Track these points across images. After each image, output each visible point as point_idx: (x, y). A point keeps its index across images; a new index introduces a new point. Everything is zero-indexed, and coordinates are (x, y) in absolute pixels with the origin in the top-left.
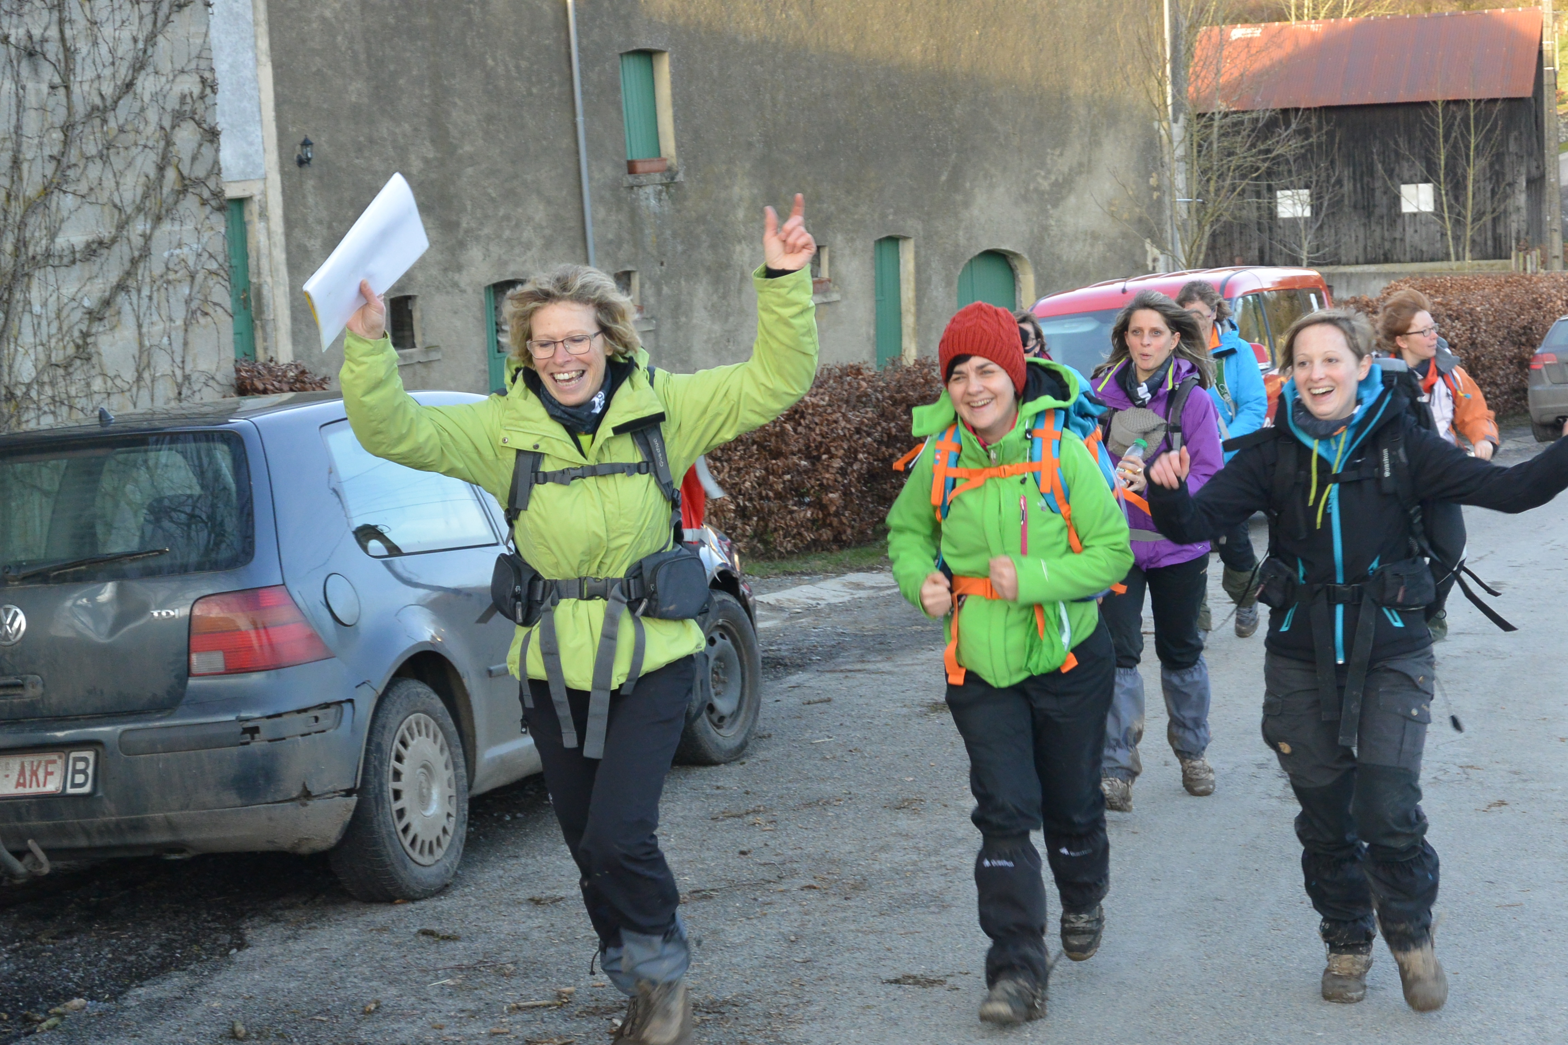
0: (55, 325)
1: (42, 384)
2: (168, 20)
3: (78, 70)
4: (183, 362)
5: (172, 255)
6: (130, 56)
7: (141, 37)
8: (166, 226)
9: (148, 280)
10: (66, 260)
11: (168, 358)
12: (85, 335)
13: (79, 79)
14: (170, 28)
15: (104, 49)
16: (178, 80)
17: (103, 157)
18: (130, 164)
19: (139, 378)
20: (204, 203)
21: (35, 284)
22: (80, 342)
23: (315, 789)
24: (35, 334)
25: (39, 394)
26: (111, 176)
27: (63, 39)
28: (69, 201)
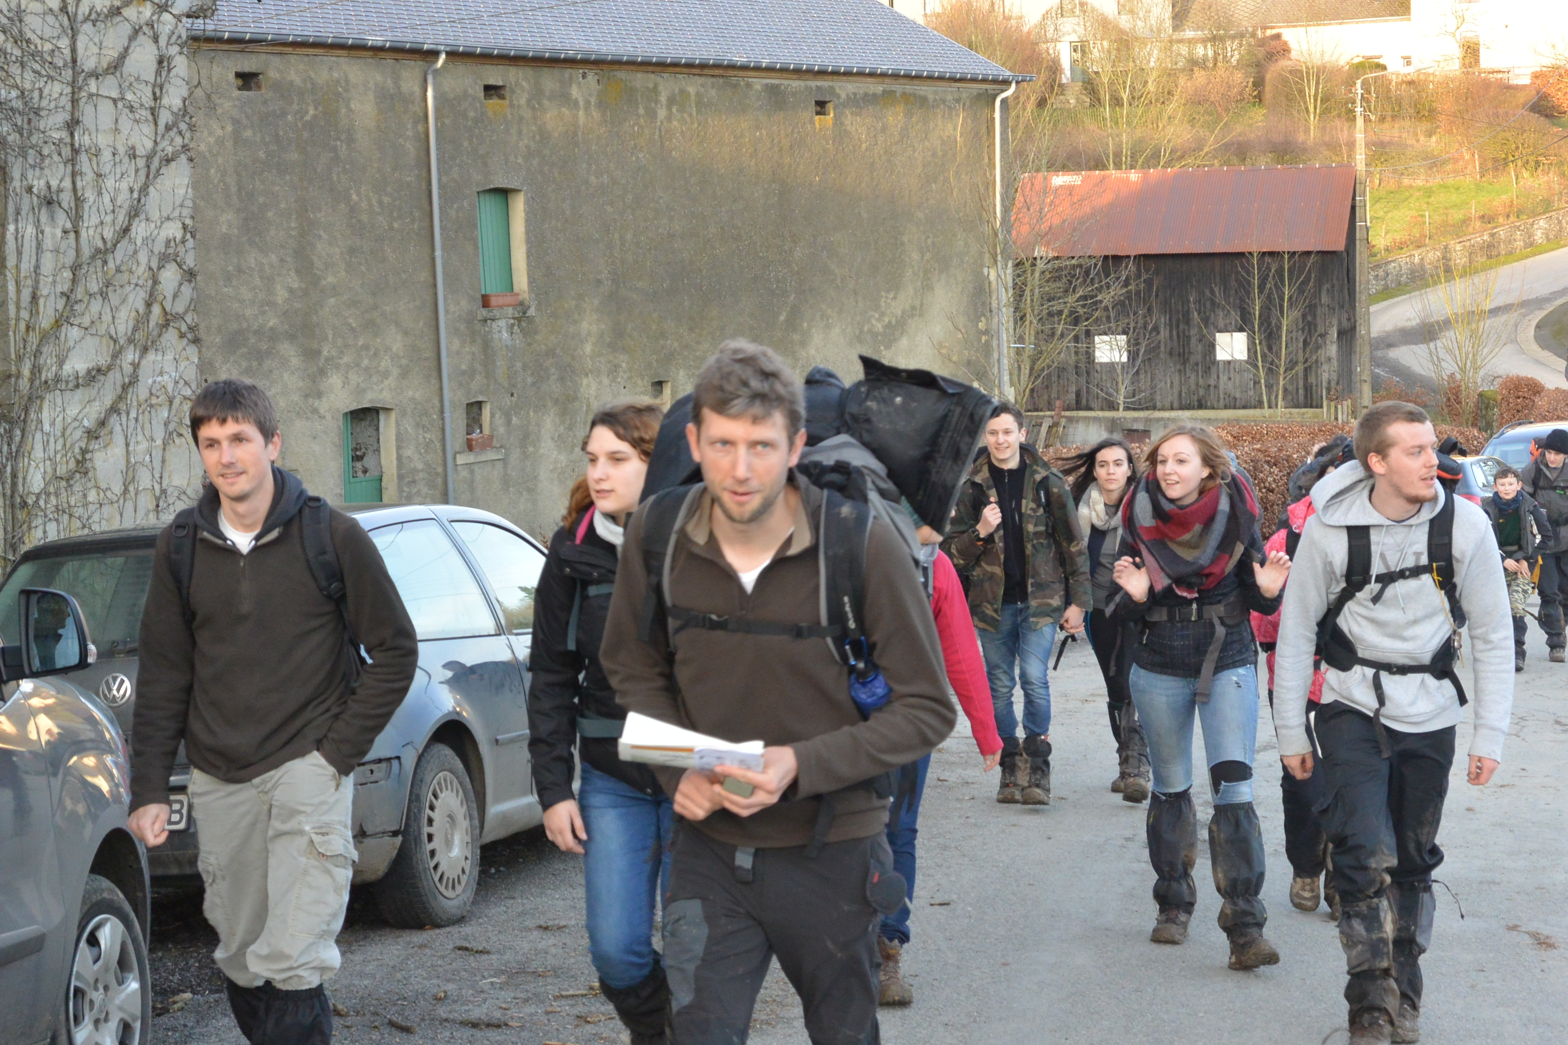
0: (60, 442)
1: (48, 494)
2: (158, 173)
3: (86, 217)
4: (161, 478)
5: (155, 382)
6: (126, 205)
7: (136, 188)
8: (151, 356)
9: (135, 404)
10: (71, 385)
11: (149, 474)
12: (84, 452)
13: (86, 225)
14: (159, 180)
15: (107, 198)
16: (164, 226)
17: (104, 295)
18: (124, 301)
19: (126, 491)
20: (182, 336)
21: (46, 404)
22: (80, 458)
23: (369, 830)
24: (44, 450)
25: (46, 502)
26: (108, 311)
27: (75, 189)
28: (74, 333)
